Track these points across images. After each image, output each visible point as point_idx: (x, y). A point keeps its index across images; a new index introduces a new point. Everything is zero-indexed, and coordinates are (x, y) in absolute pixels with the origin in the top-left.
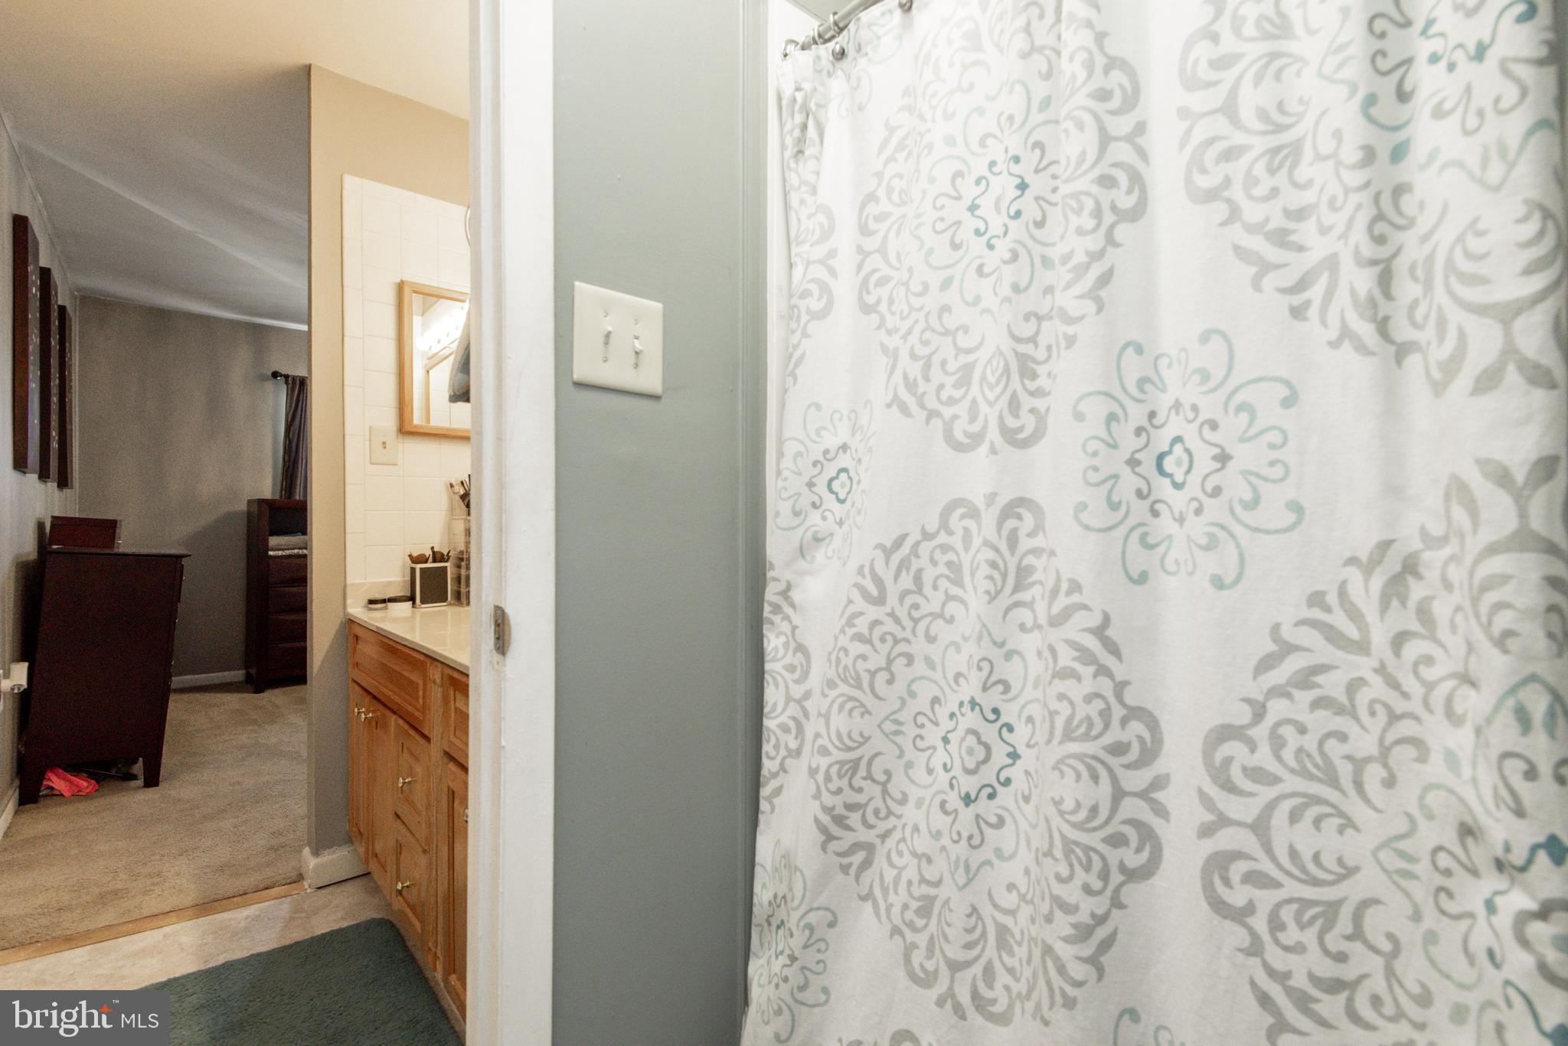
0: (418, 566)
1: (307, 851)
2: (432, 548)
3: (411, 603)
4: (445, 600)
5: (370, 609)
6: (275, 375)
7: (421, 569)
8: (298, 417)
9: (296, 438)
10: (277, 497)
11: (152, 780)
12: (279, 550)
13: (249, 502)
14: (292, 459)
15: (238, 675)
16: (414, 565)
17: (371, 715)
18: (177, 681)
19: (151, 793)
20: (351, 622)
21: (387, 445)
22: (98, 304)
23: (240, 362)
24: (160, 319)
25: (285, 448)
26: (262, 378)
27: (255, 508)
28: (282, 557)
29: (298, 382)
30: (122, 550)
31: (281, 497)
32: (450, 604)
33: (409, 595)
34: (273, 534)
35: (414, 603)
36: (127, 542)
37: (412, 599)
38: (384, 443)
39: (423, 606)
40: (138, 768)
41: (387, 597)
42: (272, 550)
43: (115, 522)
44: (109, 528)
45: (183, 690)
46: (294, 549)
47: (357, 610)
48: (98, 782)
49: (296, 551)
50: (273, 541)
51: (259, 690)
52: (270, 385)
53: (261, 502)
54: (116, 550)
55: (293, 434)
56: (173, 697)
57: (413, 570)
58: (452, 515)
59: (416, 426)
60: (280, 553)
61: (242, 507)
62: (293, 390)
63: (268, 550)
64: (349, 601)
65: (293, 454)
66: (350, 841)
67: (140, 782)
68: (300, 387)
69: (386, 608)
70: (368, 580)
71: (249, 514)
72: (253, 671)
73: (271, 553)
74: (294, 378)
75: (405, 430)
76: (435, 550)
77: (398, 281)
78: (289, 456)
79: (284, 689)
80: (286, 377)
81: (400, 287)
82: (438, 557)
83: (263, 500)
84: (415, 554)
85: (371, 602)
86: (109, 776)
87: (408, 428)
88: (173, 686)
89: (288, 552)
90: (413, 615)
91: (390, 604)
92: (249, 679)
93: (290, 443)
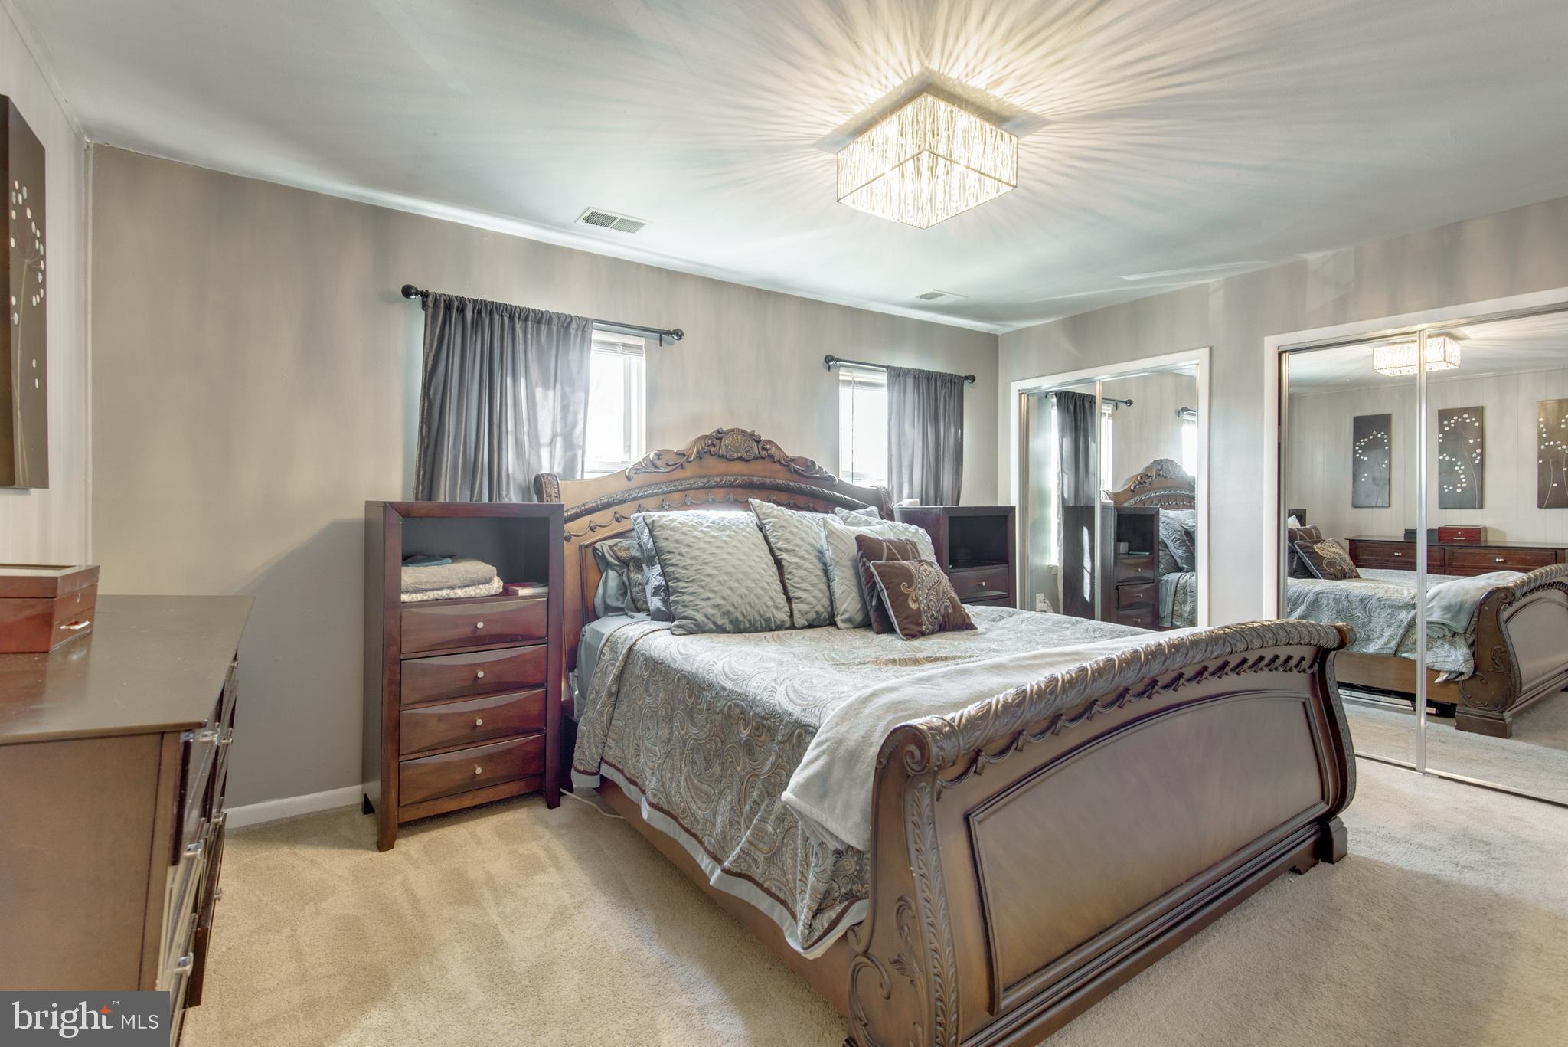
6: (407, 291)
8: (442, 366)
9: (439, 395)
10: (411, 499)
12: (417, 591)
13: (369, 505)
14: (433, 432)
15: (348, 795)
25: (423, 412)
26: (387, 298)
27: (379, 514)
28: (421, 603)
29: (442, 305)
31: (417, 498)
34: (408, 559)
42: (407, 592)
46: (441, 589)
50: (410, 575)
51: (384, 844)
52: (399, 309)
53: (389, 506)
55: (436, 391)
60: (418, 597)
61: (358, 513)
62: (435, 316)
63: (400, 592)
65: (435, 425)
68: (445, 315)
71: (368, 525)
72: (374, 787)
73: (405, 598)
74: (436, 299)
80: (425, 295)
83: (393, 505)
89: (432, 594)
93: (431, 405)
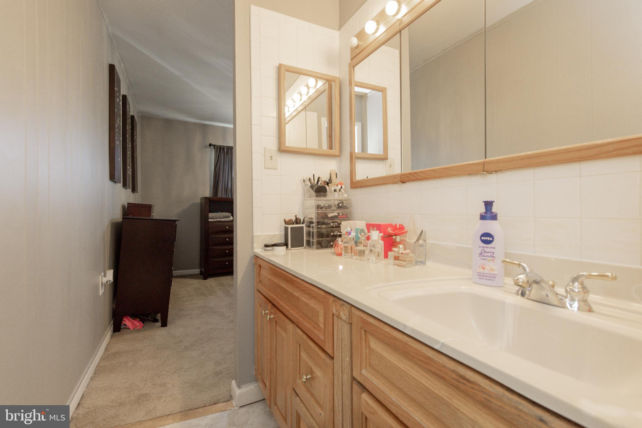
0: (290, 226)
1: (234, 382)
2: (296, 216)
3: (286, 247)
4: (302, 246)
5: (266, 250)
6: (210, 145)
7: (291, 227)
8: (219, 163)
9: (218, 171)
10: (211, 196)
11: (164, 324)
12: (213, 219)
13: (201, 198)
14: (217, 180)
15: (197, 271)
16: (287, 226)
17: (272, 316)
18: (175, 273)
19: (163, 331)
20: (256, 257)
21: (273, 158)
22: (147, 118)
23: (197, 141)
24: (169, 123)
25: (214, 176)
26: (205, 147)
27: (203, 201)
28: (213, 222)
29: (219, 148)
30: (154, 218)
31: (213, 196)
32: (305, 248)
33: (284, 242)
34: (210, 212)
35: (287, 247)
36: (157, 214)
37: (286, 244)
38: (271, 157)
39: (292, 249)
40: (159, 316)
41: (273, 243)
42: (210, 219)
43: (151, 205)
44: (148, 208)
45: (177, 277)
46: (218, 218)
47: (259, 250)
48: (143, 323)
49: (219, 219)
50: (210, 215)
51: (205, 278)
52: (208, 149)
53: (206, 198)
54: (151, 218)
55: (217, 170)
56: (174, 280)
57: (286, 229)
58: (304, 197)
59: (287, 147)
60: (213, 220)
61: (199, 201)
62: (217, 151)
63: (208, 219)
64: (255, 245)
65: (217, 179)
66: (256, 380)
67: (159, 324)
68: (219, 150)
69: (273, 250)
70: (263, 234)
71: (201, 204)
72: (203, 270)
73: (210, 220)
74: (217, 146)
75: (283, 150)
76: (297, 217)
77: (278, 65)
78: (216, 180)
79: (215, 278)
80: (214, 146)
81: (280, 68)
82: (297, 221)
84: (287, 220)
85: (266, 246)
86: (147, 320)
87: (283, 148)
88: (174, 275)
89: (216, 220)
90: (287, 254)
91: (275, 247)
92: (201, 273)
93: (216, 174)
